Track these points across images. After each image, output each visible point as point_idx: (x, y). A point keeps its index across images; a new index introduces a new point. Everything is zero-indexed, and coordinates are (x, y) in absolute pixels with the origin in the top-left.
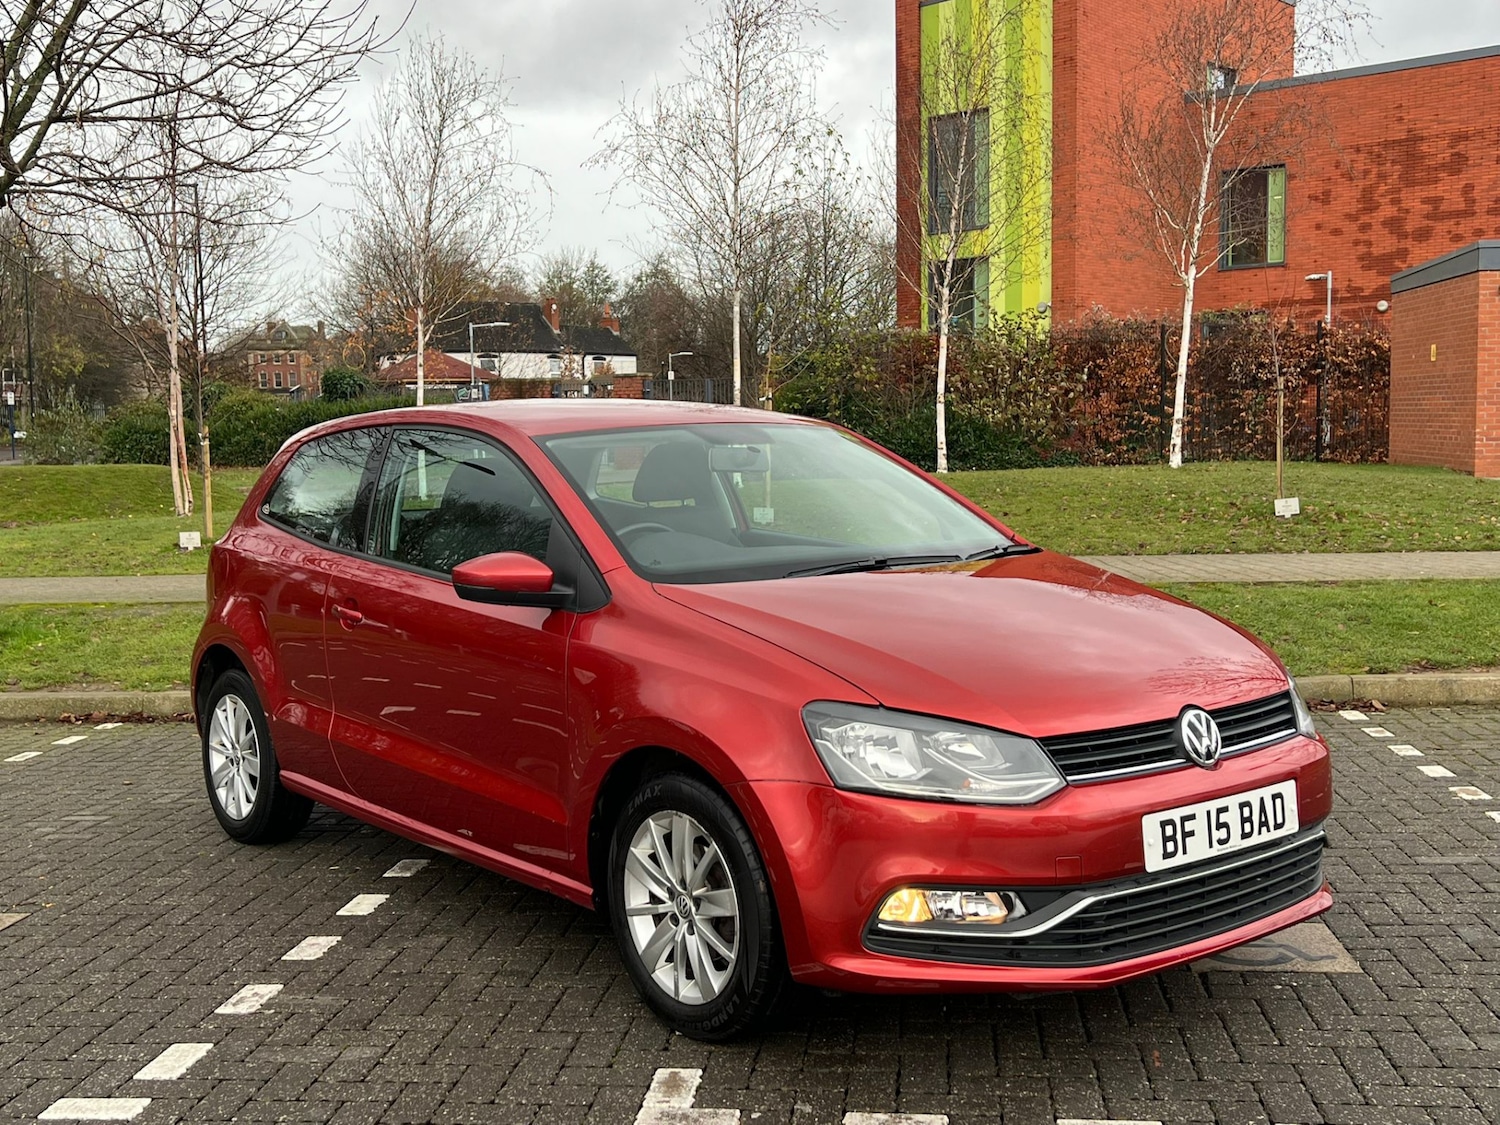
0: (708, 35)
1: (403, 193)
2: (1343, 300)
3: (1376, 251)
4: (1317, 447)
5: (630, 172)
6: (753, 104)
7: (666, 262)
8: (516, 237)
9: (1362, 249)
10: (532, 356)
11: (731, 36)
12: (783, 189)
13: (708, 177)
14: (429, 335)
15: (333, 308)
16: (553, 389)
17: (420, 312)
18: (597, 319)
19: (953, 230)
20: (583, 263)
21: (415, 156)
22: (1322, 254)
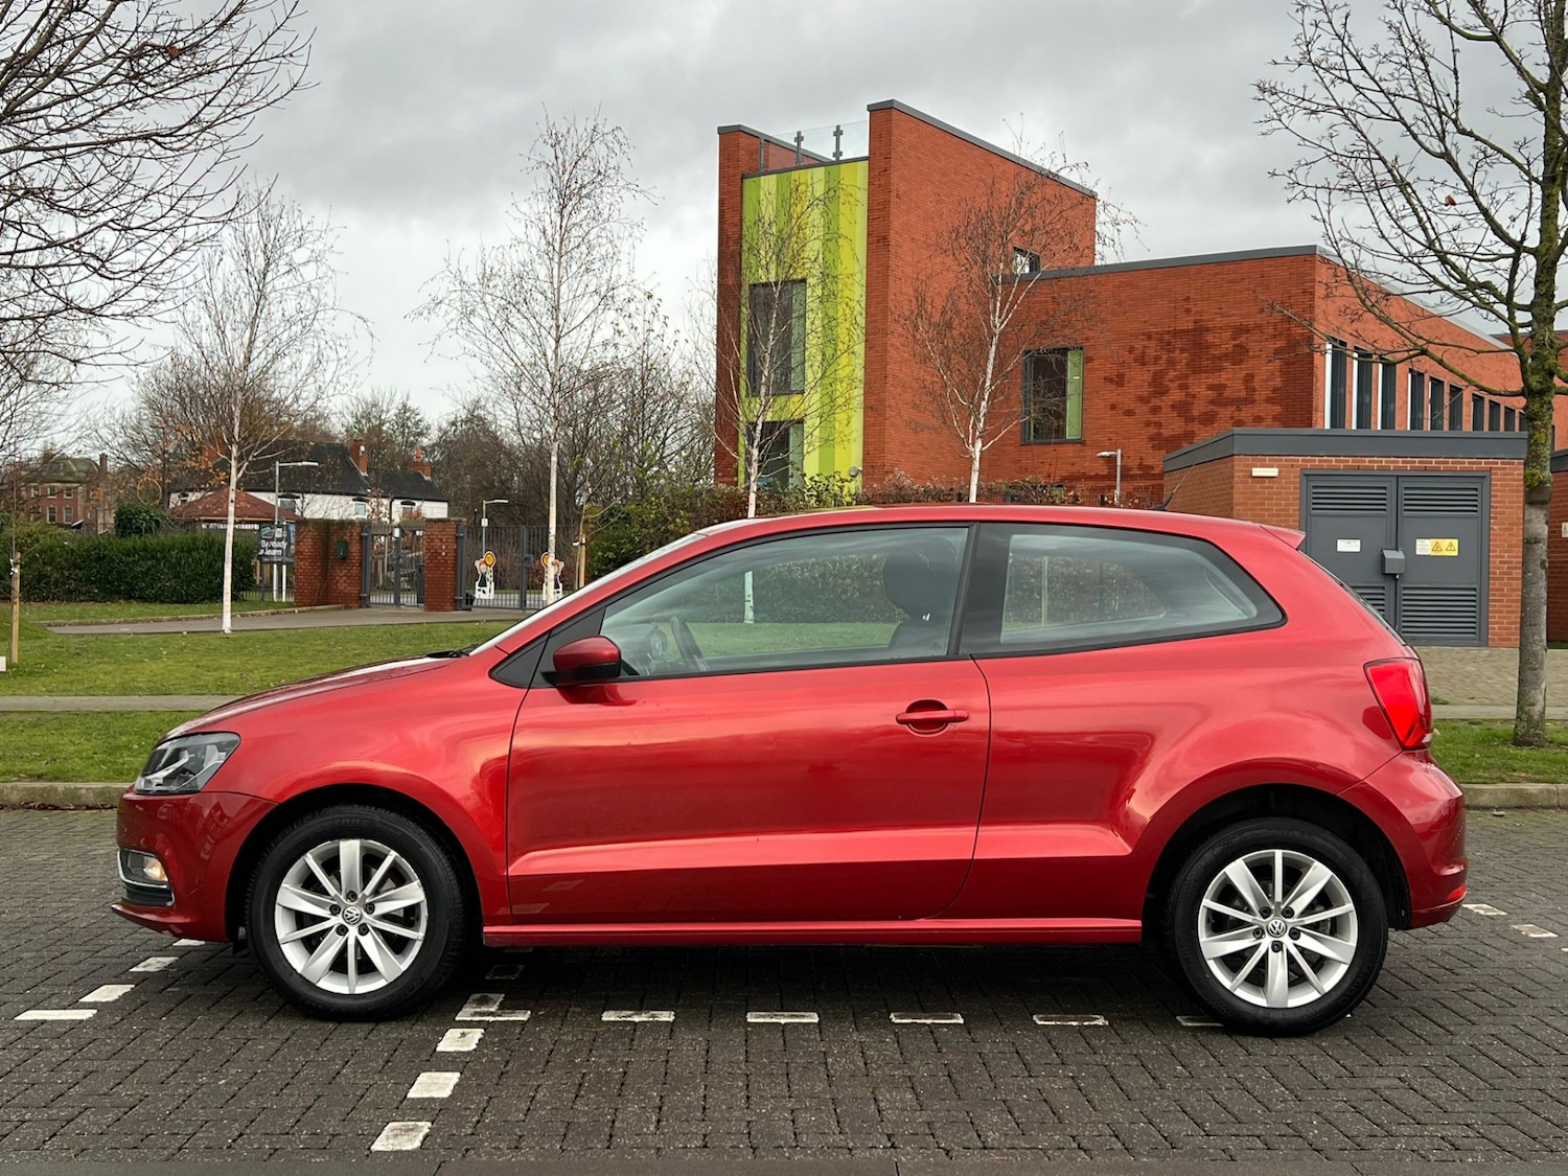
0: (533, 201)
1: (223, 332)
2: (1134, 477)
3: (1165, 432)
5: (453, 325)
6: (574, 268)
7: (483, 408)
8: (335, 380)
9: (1153, 430)
10: (336, 498)
11: (555, 204)
12: (601, 348)
13: (530, 334)
14: (241, 472)
15: (121, 441)
16: (362, 531)
17: (234, 450)
18: (407, 462)
19: (763, 394)
20: (394, 405)
21: (237, 297)
22: (1115, 433)
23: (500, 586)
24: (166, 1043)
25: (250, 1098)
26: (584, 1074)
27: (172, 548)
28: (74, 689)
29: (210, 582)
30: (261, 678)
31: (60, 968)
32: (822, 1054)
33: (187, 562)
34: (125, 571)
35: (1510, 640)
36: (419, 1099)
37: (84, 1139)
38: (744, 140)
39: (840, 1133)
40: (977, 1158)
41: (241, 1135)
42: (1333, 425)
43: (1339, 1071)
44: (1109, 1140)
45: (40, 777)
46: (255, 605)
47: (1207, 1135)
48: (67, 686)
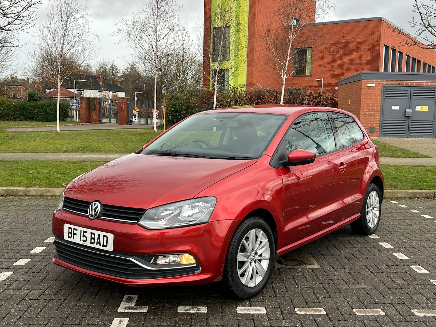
1: (55, 40)
2: (326, 86)
3: (335, 73)
5: (124, 38)
6: (162, 20)
7: (135, 65)
8: (89, 55)
9: (332, 72)
10: (93, 91)
12: (170, 45)
13: (148, 40)
14: (61, 83)
15: (32, 74)
16: (99, 101)
17: (59, 76)
18: (114, 81)
19: (219, 60)
20: (110, 64)
21: (59, 29)
22: (321, 73)
23: (140, 117)
27: (44, 105)
30: (67, 147)
34: (31, 112)
42: (385, 71)
46: (69, 122)
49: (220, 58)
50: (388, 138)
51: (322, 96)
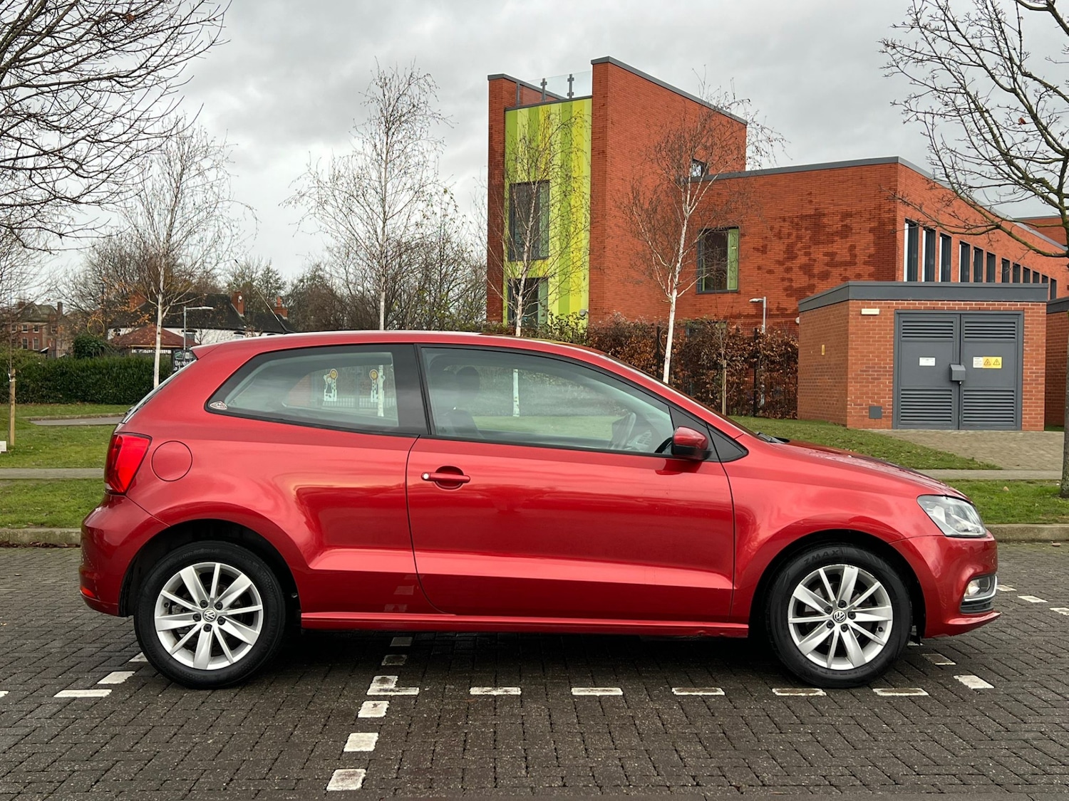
0: (368, 125)
1: (152, 217)
2: (773, 316)
3: (795, 285)
4: (754, 409)
5: (312, 211)
6: (396, 171)
7: (323, 269)
8: (229, 249)
9: (786, 284)
11: (383, 127)
12: (415, 227)
13: (365, 217)
14: (165, 314)
15: (73, 293)
17: (160, 298)
18: (270, 307)
19: (525, 259)
20: (261, 268)
21: (162, 192)
22: (761, 285)
23: (341, 391)
24: (165, 714)
25: (232, 753)
26: (466, 733)
27: (113, 366)
28: (54, 463)
29: (140, 390)
31: (79, 659)
32: (631, 718)
33: (124, 376)
34: (81, 382)
35: (1037, 426)
36: (353, 752)
37: (120, 784)
38: (506, 84)
39: (658, 775)
40: (761, 792)
41: (231, 780)
42: (909, 279)
43: (997, 727)
44: (850, 779)
45: (42, 525)
47: (918, 774)
48: (50, 461)
49: (529, 254)
50: (913, 431)
51: (763, 336)
